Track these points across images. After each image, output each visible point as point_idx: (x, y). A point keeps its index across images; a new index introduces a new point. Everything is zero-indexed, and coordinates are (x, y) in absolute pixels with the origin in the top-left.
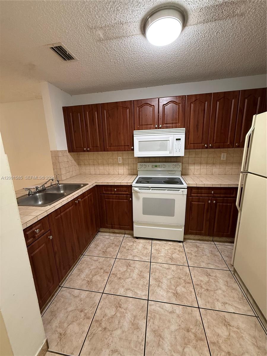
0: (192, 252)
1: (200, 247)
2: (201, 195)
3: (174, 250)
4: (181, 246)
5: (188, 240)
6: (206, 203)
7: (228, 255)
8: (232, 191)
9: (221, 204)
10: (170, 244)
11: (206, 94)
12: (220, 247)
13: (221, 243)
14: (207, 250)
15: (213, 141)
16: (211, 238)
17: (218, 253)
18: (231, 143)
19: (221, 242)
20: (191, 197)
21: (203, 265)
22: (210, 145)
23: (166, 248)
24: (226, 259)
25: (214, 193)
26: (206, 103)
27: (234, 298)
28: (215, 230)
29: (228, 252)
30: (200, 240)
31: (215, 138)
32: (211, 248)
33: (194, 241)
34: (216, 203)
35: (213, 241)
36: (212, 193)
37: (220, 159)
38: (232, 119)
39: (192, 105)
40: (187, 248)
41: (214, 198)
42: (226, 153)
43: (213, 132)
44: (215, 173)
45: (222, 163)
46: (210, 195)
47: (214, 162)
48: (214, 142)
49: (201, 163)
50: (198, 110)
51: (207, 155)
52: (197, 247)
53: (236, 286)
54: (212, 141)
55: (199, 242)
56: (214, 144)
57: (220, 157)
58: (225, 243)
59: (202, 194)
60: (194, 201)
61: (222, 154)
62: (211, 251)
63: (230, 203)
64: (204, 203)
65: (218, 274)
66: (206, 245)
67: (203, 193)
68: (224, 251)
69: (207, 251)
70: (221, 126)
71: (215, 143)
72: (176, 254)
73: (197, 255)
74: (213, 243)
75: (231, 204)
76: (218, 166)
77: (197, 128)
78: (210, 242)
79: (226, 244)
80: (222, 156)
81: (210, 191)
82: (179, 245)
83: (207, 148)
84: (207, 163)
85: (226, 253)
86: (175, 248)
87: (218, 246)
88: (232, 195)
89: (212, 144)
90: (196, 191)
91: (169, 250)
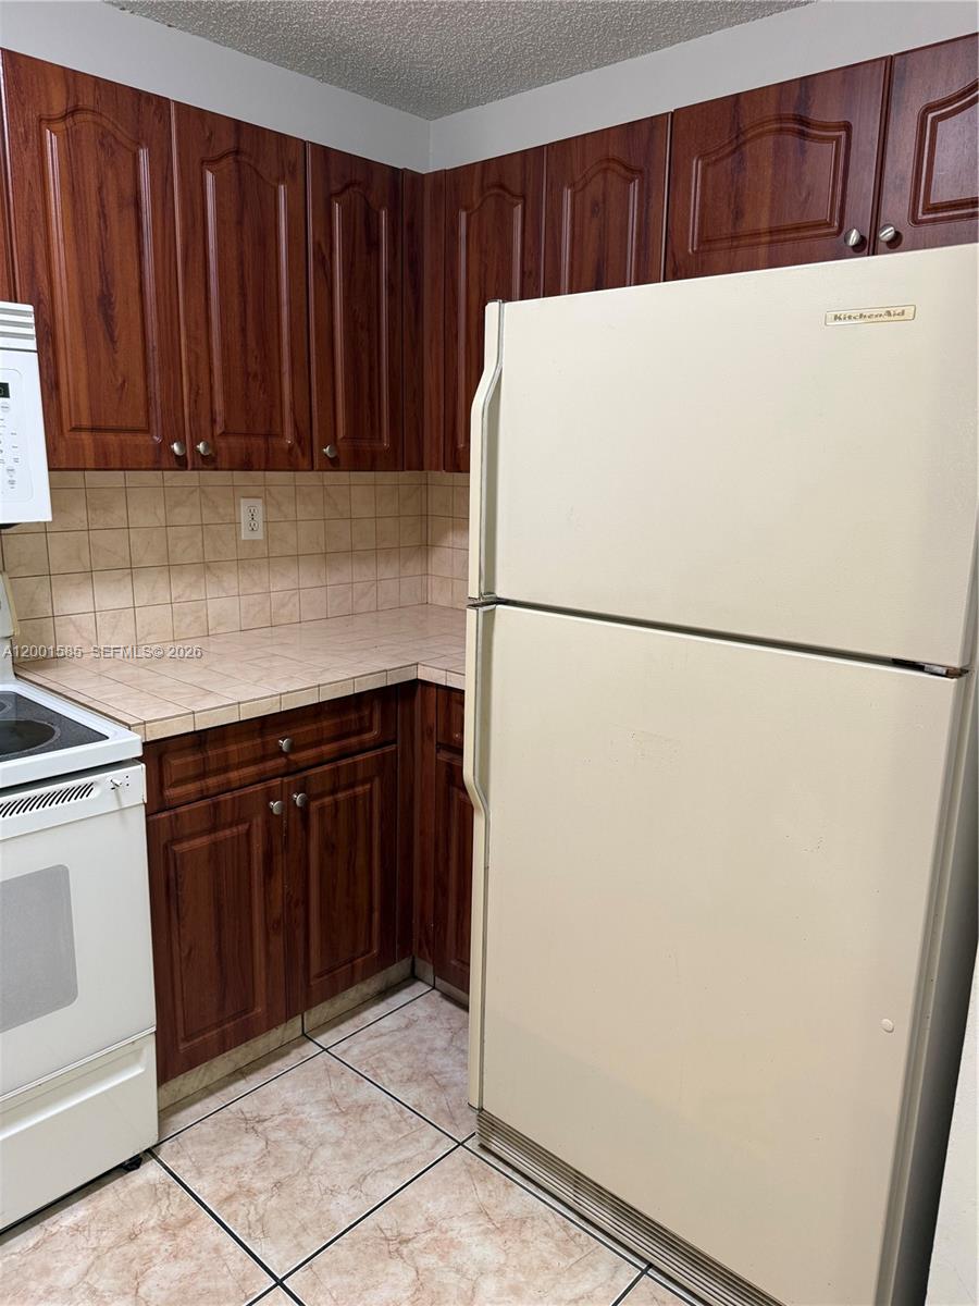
0: (246, 1178)
1: (265, 1114)
2: (221, 778)
3: (131, 1249)
4: (161, 1188)
5: (173, 1119)
6: (258, 820)
7: (408, 1071)
8: (367, 713)
9: (328, 800)
10: (77, 1229)
11: (138, 94)
12: (355, 1051)
13: (347, 1028)
14: (307, 1109)
15: (213, 421)
16: (294, 1027)
17: (367, 1092)
18: (299, 439)
19: (342, 1022)
20: (164, 815)
21: (344, 1209)
22: (201, 447)
23: (69, 1277)
24: (411, 1095)
25: (293, 748)
26: (143, 154)
27: (546, 1266)
28: (315, 969)
29: (397, 1053)
30: (240, 1073)
31: (219, 405)
32: (319, 1081)
33: (211, 1103)
34: (306, 803)
35: (307, 1037)
36: (284, 749)
37: (237, 534)
38: (290, 302)
39: (52, 141)
40: (200, 1174)
41: (291, 778)
42: (260, 501)
43: (203, 366)
44: (219, 624)
45: (249, 560)
46: (270, 764)
47: (210, 557)
48: (218, 430)
49: (132, 569)
50: (100, 189)
51: (161, 512)
52: (252, 1124)
53: (521, 1200)
54: (205, 423)
55: (241, 1086)
56: (222, 444)
57: (236, 523)
58: (359, 1013)
59: (226, 769)
60: (187, 831)
61: (244, 505)
62: (332, 1099)
63: (363, 782)
64: (243, 828)
65: (432, 1200)
66: (286, 1082)
67: (234, 759)
68: (382, 1062)
69: (311, 1112)
70: (243, 330)
71: (224, 434)
72: (159, 1268)
73: (277, 1174)
74: (310, 1049)
75: (368, 786)
76: (231, 581)
77: (109, 321)
78: (294, 1057)
79: (370, 1014)
80: (244, 517)
81: (269, 738)
82: (139, 1189)
83: (181, 463)
84: (170, 567)
85: (396, 1064)
86: (125, 1231)
87: (345, 1052)
88: (367, 736)
89: (210, 441)
90: (190, 759)
91: (92, 1279)
